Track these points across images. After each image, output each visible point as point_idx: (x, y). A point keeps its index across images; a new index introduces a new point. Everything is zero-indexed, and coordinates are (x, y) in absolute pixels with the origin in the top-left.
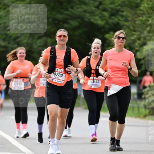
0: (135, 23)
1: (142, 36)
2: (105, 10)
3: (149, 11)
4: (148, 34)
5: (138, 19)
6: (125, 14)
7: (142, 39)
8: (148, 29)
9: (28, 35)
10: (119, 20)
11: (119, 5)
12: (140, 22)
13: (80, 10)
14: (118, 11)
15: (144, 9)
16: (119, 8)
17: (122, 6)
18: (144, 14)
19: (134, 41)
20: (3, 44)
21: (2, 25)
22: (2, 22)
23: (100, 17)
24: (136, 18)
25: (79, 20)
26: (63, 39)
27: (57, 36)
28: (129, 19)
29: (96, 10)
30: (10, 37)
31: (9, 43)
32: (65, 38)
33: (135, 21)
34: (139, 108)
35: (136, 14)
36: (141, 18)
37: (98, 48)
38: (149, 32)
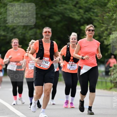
0: (103, 18)
1: (109, 28)
2: (80, 8)
3: (114, 9)
4: (113, 26)
5: (106, 15)
6: (96, 11)
7: (109, 30)
8: (113, 22)
9: (22, 27)
10: (91, 15)
11: (92, 4)
12: (107, 17)
13: (62, 8)
14: (91, 9)
15: (111, 7)
16: (91, 6)
17: (93, 5)
18: (110, 11)
19: (103, 32)
20: (3, 33)
21: (2, 20)
22: (2, 17)
23: (77, 13)
24: (105, 14)
25: (61, 15)
26: (48, 34)
27: (44, 32)
28: (99, 14)
29: (74, 8)
30: (9, 28)
31: (8, 33)
32: (49, 34)
33: (103, 16)
34: (106, 82)
35: (104, 11)
36: (108, 14)
37: (75, 39)
38: (114, 24)
